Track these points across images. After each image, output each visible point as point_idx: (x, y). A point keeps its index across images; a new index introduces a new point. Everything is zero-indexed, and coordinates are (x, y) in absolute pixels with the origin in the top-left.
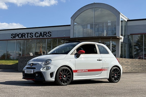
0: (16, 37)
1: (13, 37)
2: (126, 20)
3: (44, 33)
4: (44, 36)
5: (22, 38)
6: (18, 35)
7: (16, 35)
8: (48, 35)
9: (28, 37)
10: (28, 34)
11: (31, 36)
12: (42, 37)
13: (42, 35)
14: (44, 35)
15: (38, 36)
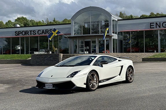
0: (20, 34)
1: (17, 34)
2: (117, 20)
3: (46, 30)
4: (46, 34)
5: (26, 35)
6: (22, 33)
7: (20, 33)
8: (50, 33)
9: (31, 34)
10: (31, 31)
11: (35, 34)
12: (44, 34)
13: (44, 33)
14: (46, 32)
15: (40, 33)
